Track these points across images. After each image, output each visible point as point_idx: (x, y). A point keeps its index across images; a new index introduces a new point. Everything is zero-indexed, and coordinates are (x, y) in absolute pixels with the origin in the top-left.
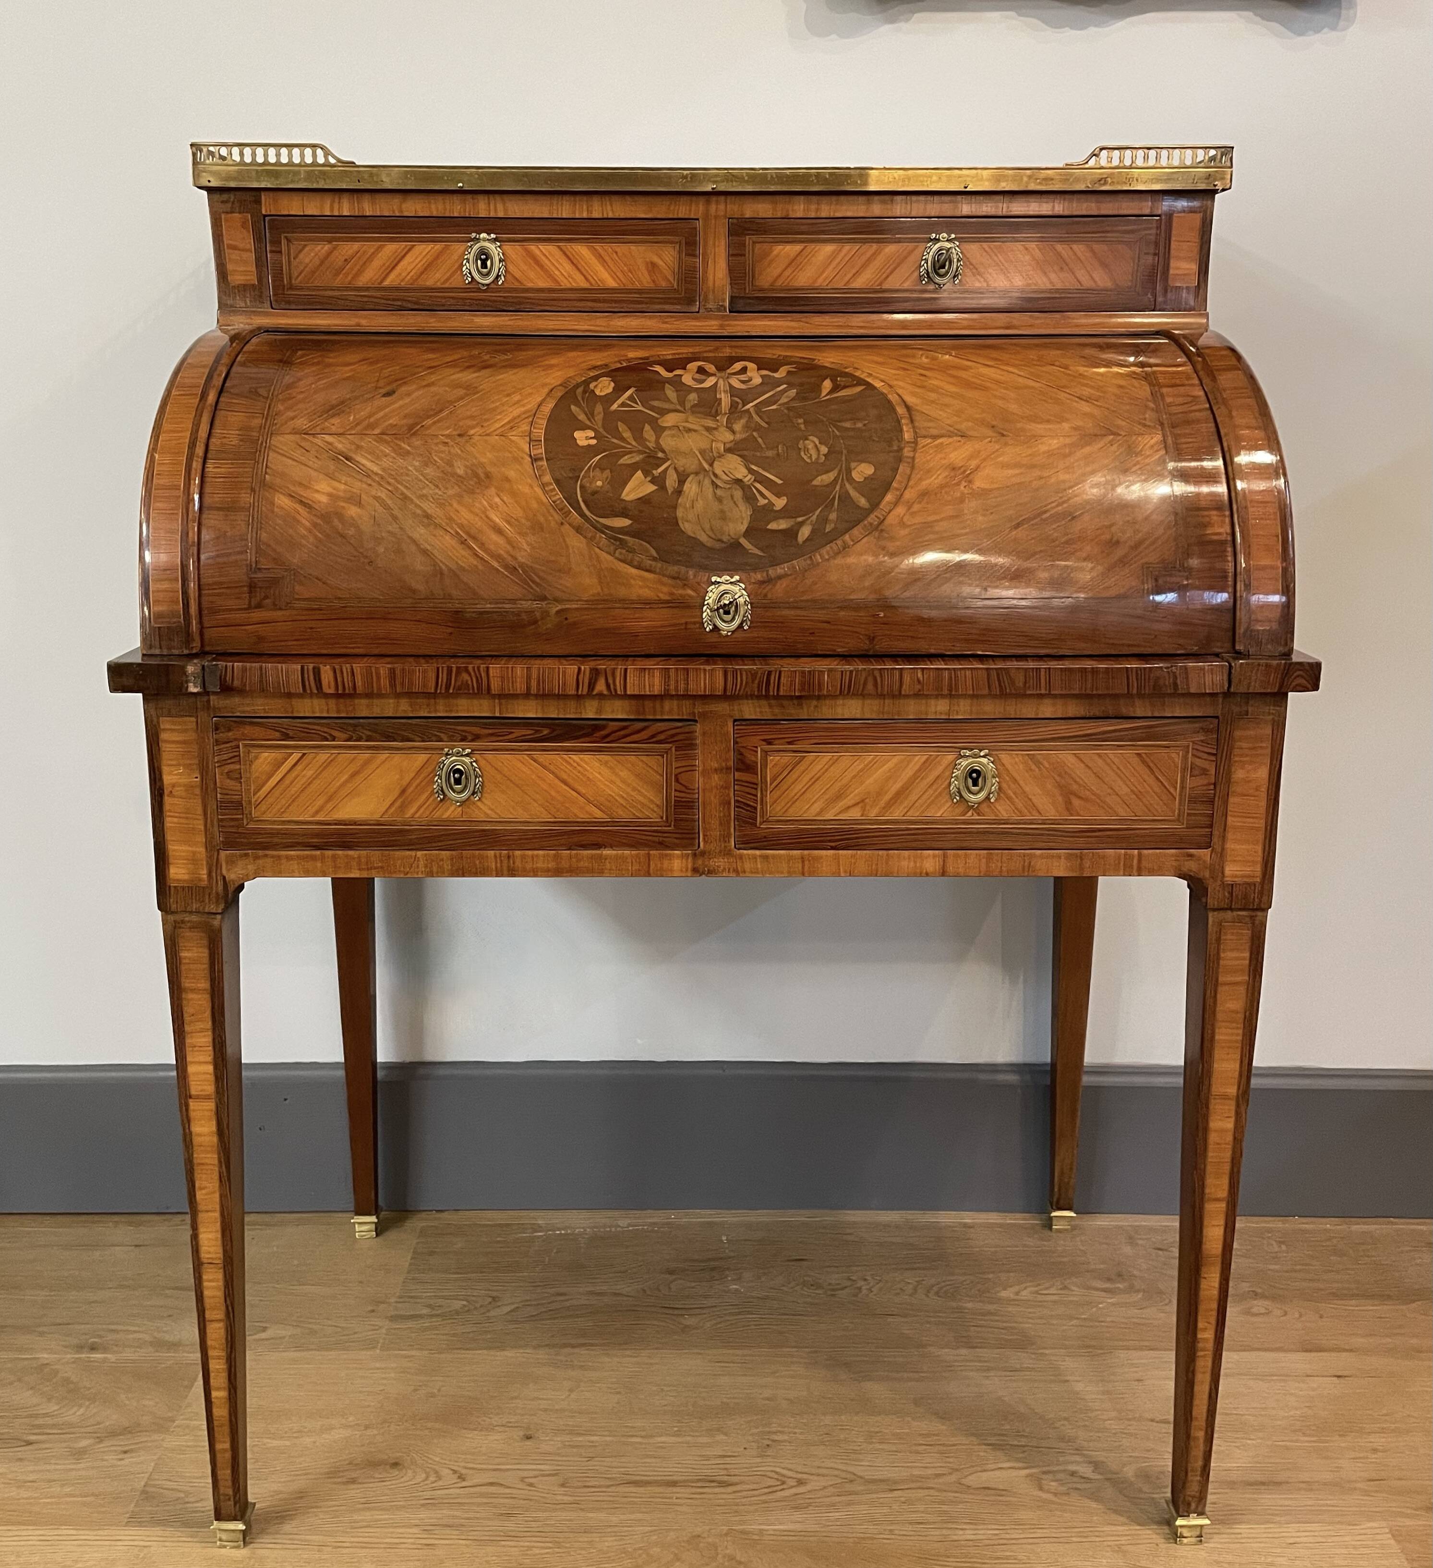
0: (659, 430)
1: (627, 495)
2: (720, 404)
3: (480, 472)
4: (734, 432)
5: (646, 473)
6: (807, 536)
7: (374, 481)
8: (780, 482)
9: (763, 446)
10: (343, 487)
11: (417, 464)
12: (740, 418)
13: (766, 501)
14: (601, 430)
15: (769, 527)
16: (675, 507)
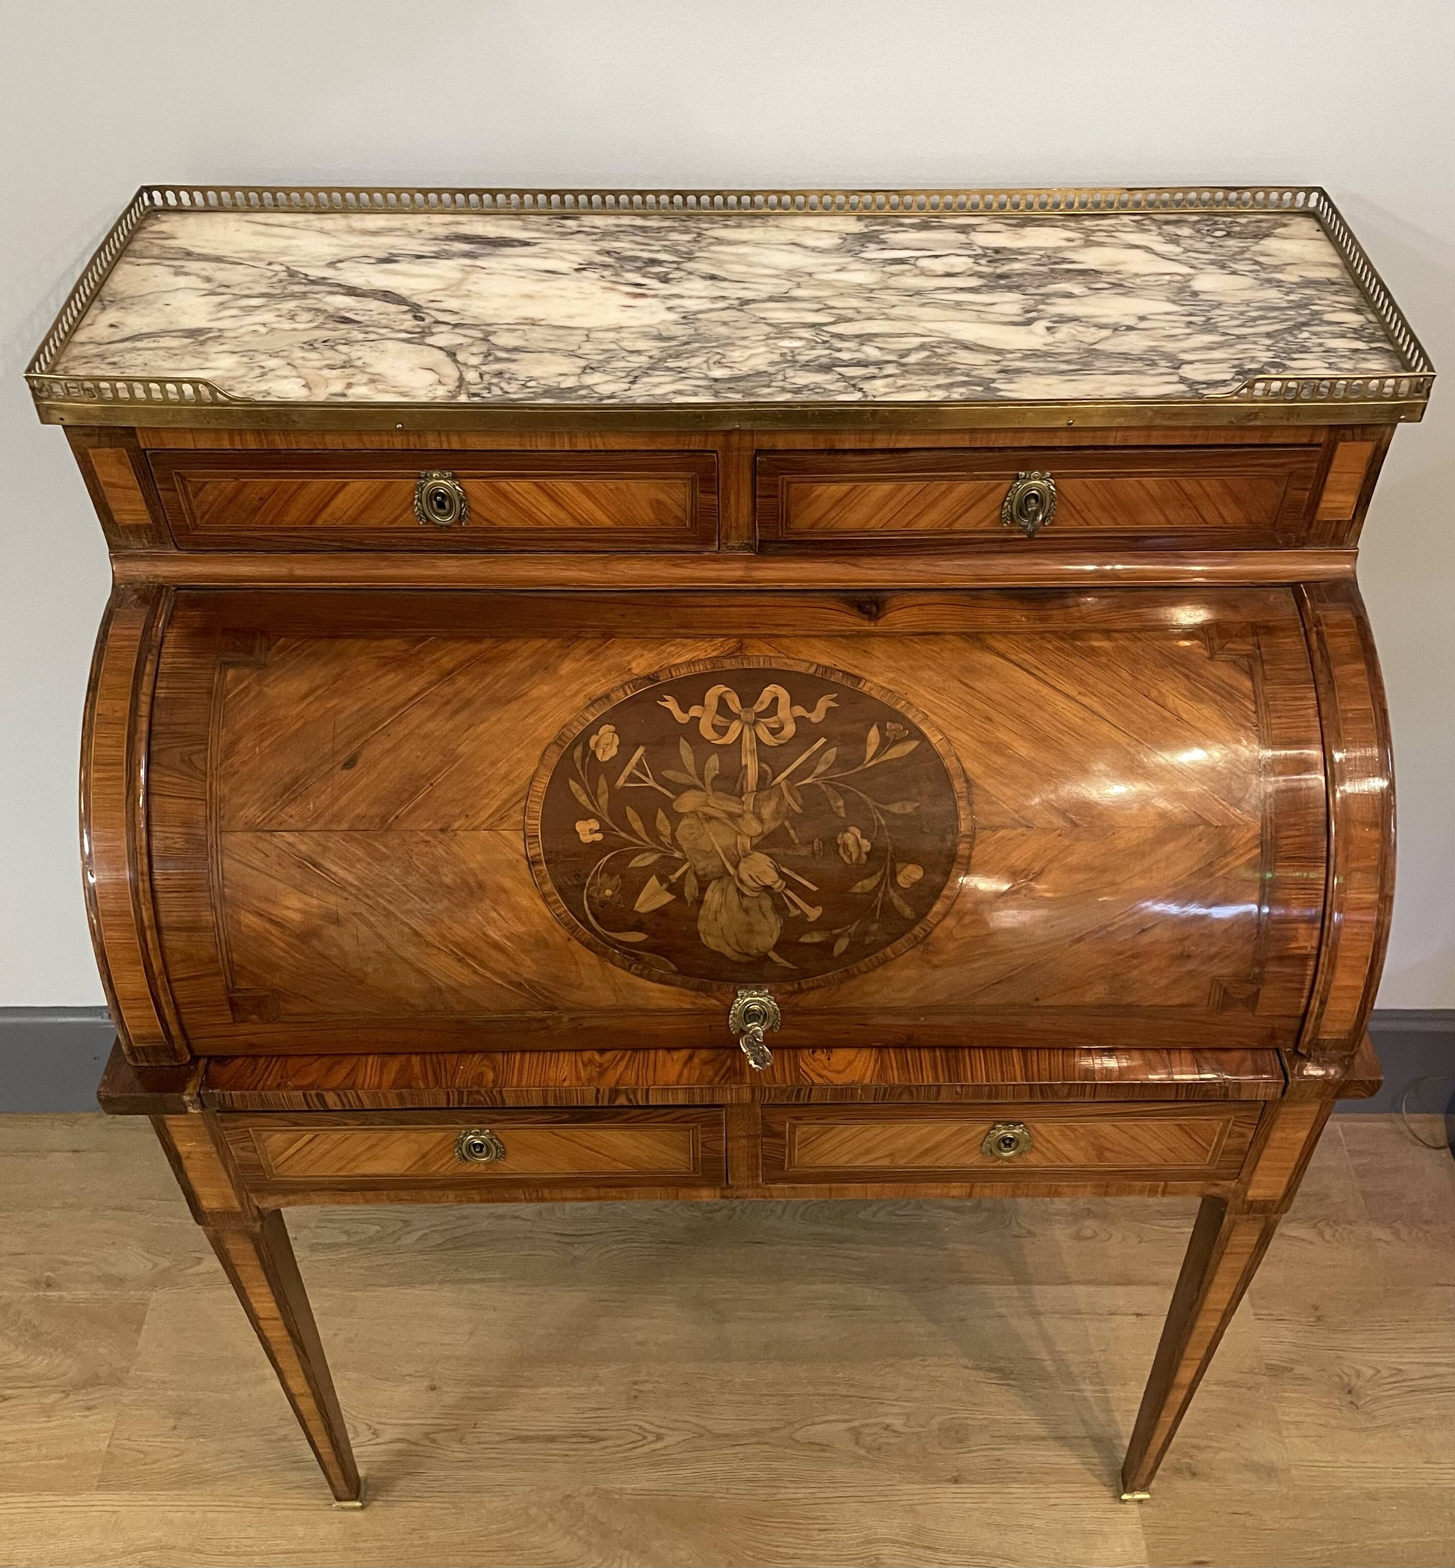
0: (675, 817)
1: (641, 905)
2: (745, 775)
3: (471, 880)
4: (761, 821)
5: (662, 879)
6: (844, 947)
7: (351, 893)
8: (815, 888)
9: (797, 841)
10: (315, 902)
11: (397, 871)
12: (769, 798)
13: (799, 912)
14: (607, 820)
15: (802, 940)
16: (695, 920)
